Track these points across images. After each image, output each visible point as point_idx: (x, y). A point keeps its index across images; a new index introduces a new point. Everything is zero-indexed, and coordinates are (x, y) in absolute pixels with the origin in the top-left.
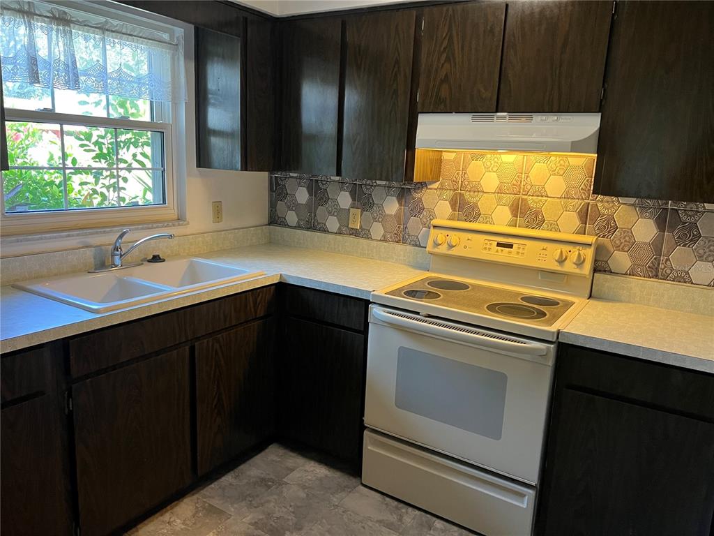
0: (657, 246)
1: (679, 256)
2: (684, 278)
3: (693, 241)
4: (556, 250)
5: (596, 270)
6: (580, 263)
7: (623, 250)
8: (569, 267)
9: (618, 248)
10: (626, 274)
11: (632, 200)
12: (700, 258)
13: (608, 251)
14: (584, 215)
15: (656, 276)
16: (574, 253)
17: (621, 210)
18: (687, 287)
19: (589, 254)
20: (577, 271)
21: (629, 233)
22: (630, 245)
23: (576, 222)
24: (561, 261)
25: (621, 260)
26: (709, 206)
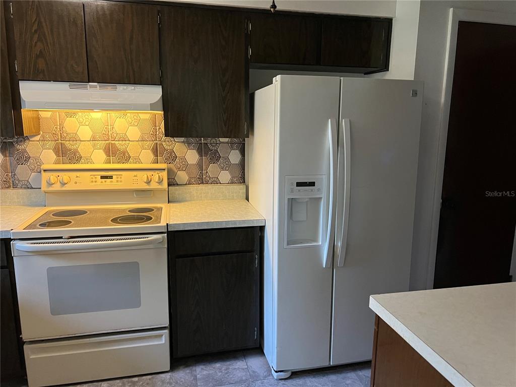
0: (200, 165)
1: (212, 169)
2: (216, 182)
3: (218, 160)
4: (144, 176)
5: (169, 185)
6: (160, 182)
7: (182, 170)
8: (154, 185)
9: (179, 169)
10: (186, 184)
11: (182, 139)
12: (222, 169)
13: (173, 172)
14: (155, 151)
15: (202, 183)
16: (156, 176)
17: (177, 146)
18: (217, 186)
19: (164, 175)
20: (160, 187)
21: (184, 159)
22: (185, 167)
23: (151, 156)
24: (148, 182)
25: (182, 176)
26: (222, 140)
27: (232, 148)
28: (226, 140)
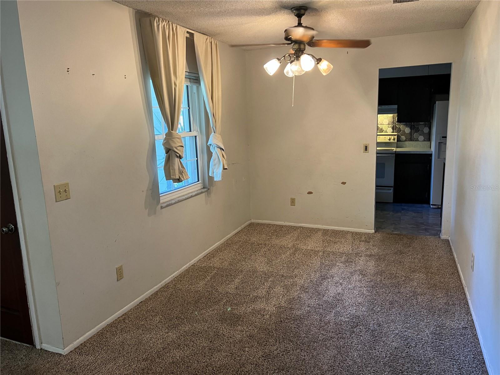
0: (411, 133)
1: (415, 135)
2: (417, 140)
3: (418, 131)
4: (388, 137)
5: (397, 141)
6: (394, 139)
7: (403, 135)
8: (392, 141)
9: (402, 135)
10: (404, 141)
11: (404, 123)
12: (420, 135)
13: (400, 136)
14: (393, 128)
15: (411, 141)
16: (393, 137)
17: (402, 126)
18: (418, 142)
19: (396, 137)
20: (393, 141)
21: (404, 131)
22: (404, 133)
23: (392, 130)
24: (390, 140)
25: (403, 138)
26: (421, 123)
27: (425, 126)
28: (423, 123)
